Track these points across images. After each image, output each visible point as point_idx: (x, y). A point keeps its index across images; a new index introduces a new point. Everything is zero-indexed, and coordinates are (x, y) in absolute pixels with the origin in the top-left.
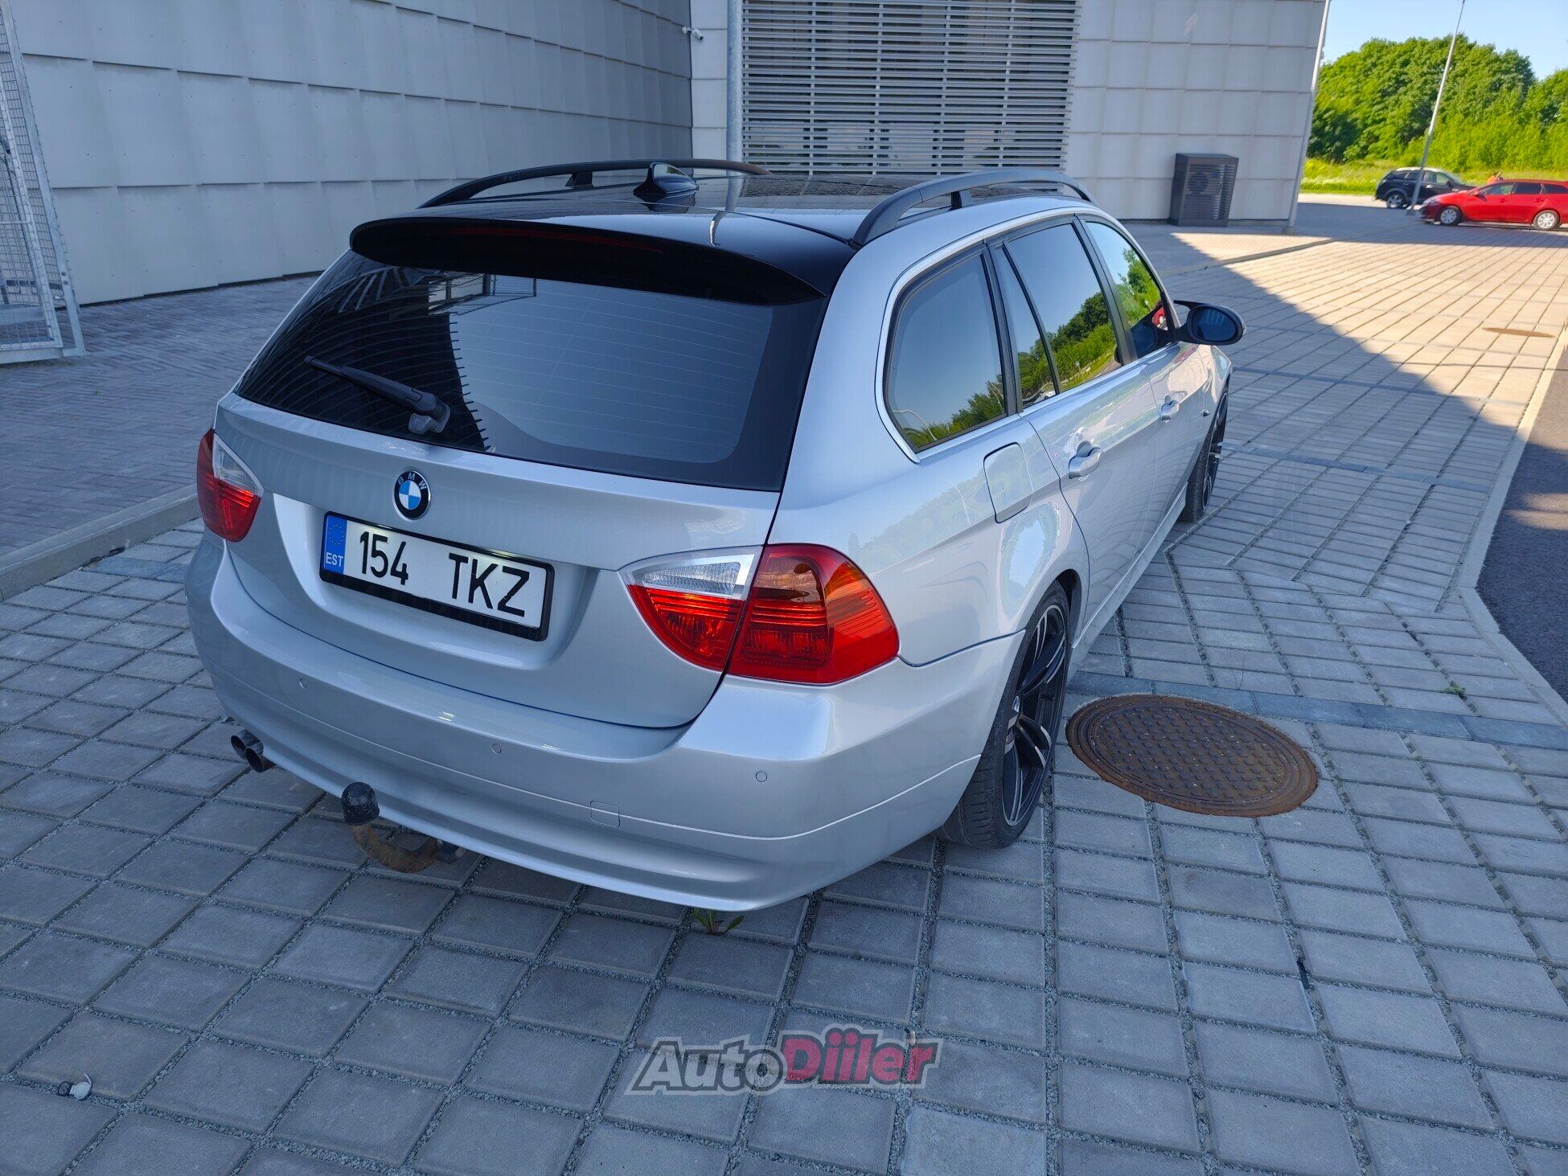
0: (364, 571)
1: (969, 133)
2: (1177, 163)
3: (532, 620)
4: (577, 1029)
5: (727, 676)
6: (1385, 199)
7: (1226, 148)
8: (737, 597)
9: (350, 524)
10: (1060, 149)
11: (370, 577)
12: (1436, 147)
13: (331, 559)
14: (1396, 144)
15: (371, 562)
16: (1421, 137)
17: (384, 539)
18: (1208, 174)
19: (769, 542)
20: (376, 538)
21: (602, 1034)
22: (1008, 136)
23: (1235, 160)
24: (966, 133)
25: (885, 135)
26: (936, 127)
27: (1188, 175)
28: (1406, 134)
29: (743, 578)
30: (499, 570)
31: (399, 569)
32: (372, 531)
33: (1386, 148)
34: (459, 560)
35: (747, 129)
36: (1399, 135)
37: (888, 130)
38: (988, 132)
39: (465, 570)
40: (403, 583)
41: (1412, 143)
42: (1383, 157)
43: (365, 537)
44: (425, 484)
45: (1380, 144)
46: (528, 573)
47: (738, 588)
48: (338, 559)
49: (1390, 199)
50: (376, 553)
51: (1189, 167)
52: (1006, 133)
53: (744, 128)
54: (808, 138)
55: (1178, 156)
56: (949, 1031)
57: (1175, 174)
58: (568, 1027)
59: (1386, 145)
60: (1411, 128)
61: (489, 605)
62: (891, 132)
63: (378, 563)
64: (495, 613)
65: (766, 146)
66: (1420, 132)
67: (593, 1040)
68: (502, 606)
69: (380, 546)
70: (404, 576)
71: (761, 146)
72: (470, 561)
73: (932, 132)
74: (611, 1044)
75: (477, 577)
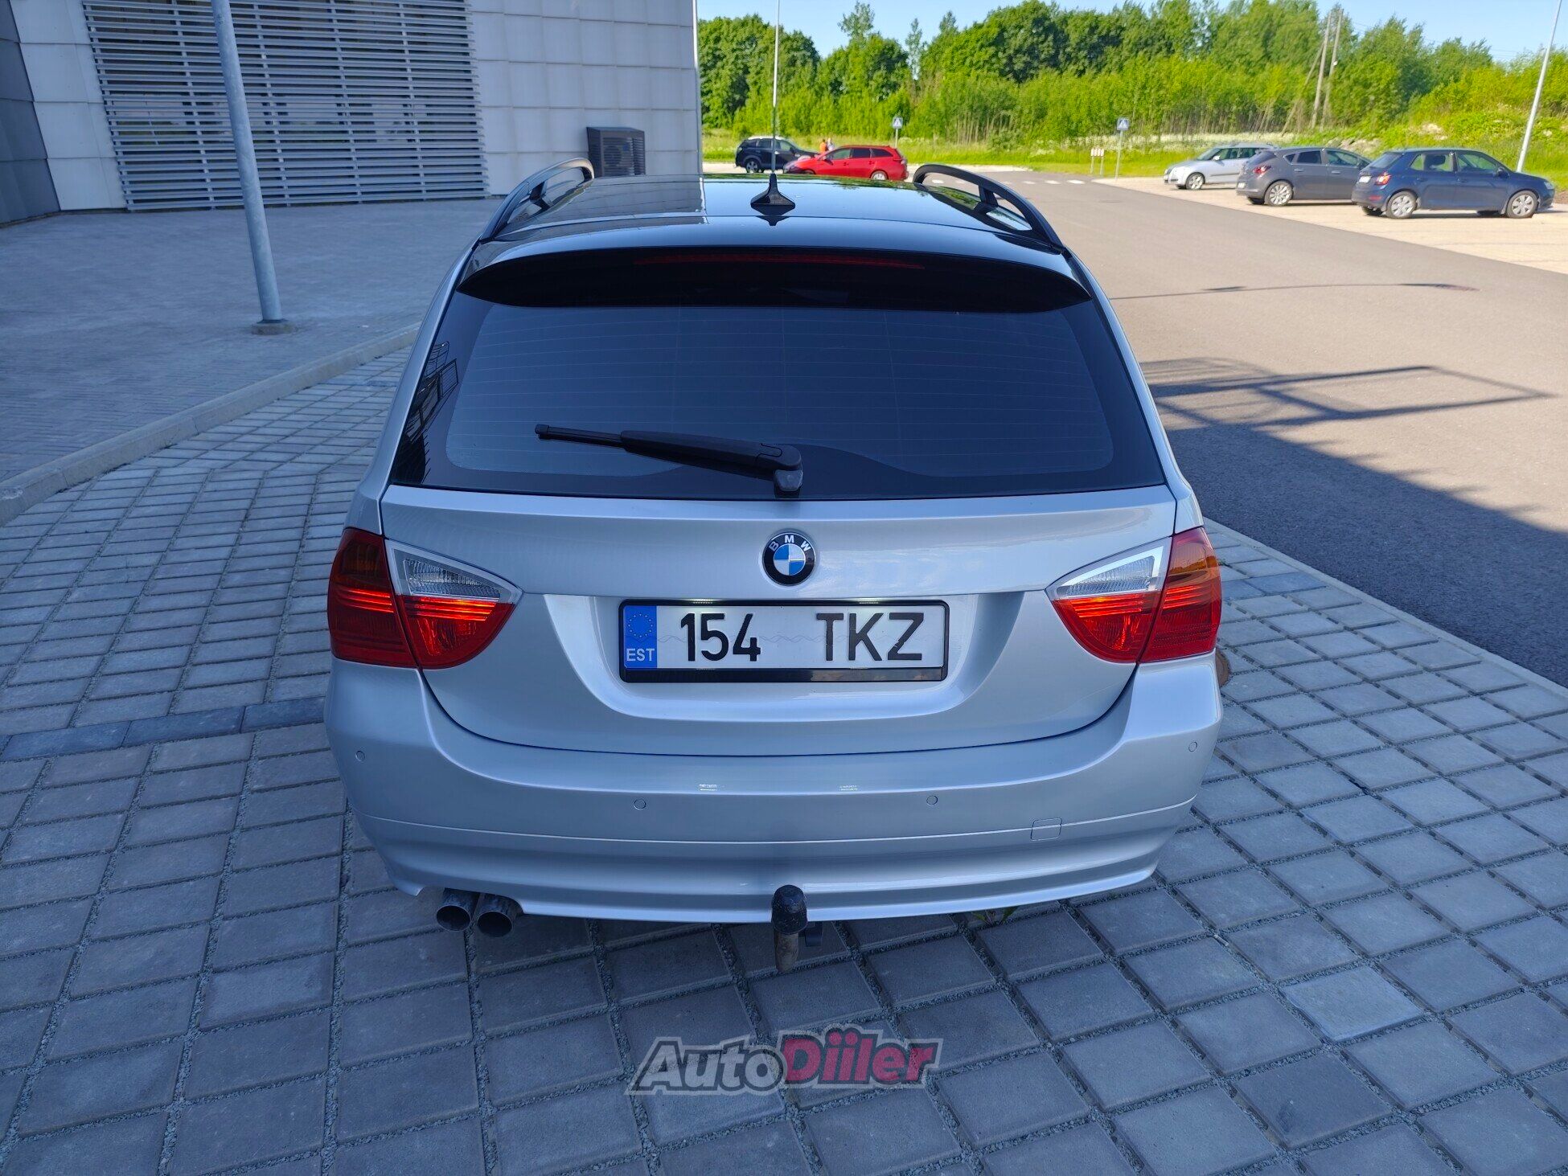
0: (692, 657)
1: (377, 107)
2: (589, 137)
3: (932, 660)
4: (997, 1053)
5: (1141, 665)
6: (744, 166)
7: (631, 122)
8: (1152, 589)
9: (660, 609)
10: (475, 123)
11: (701, 663)
12: (758, 116)
13: (635, 656)
14: (725, 114)
15: (700, 645)
16: (743, 108)
17: (721, 617)
18: (620, 147)
19: (1176, 532)
20: (705, 618)
21: (1019, 1047)
22: (419, 110)
23: (641, 134)
24: (373, 107)
25: (282, 109)
26: (339, 100)
27: (603, 148)
28: (730, 105)
29: (1158, 569)
30: (885, 617)
31: (746, 644)
32: (697, 612)
33: (717, 118)
34: (830, 619)
35: (109, 104)
36: (725, 105)
37: (284, 104)
38: (396, 106)
39: (841, 629)
40: (753, 659)
41: (737, 112)
42: (716, 126)
43: (688, 620)
44: (811, 541)
45: (711, 114)
46: (922, 614)
47: (1153, 580)
48: (647, 654)
49: (748, 165)
50: (706, 635)
51: (602, 140)
52: (416, 107)
53: (105, 103)
54: (191, 113)
55: (588, 129)
56: (1235, 923)
57: (589, 146)
58: (988, 1055)
59: (717, 115)
60: (734, 99)
61: (876, 657)
62: (288, 106)
63: (714, 646)
64: (885, 663)
65: (153, 123)
66: (742, 103)
67: (1016, 1056)
68: (893, 654)
69: (712, 626)
70: (754, 652)
71: (147, 123)
72: (846, 617)
73: (335, 106)
74: (1032, 1051)
75: (858, 629)
